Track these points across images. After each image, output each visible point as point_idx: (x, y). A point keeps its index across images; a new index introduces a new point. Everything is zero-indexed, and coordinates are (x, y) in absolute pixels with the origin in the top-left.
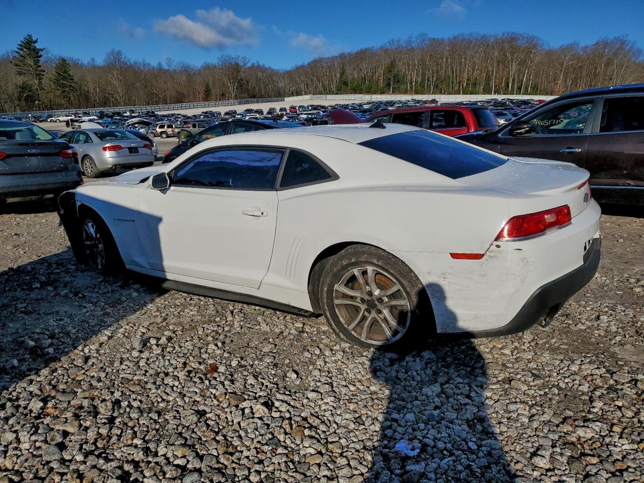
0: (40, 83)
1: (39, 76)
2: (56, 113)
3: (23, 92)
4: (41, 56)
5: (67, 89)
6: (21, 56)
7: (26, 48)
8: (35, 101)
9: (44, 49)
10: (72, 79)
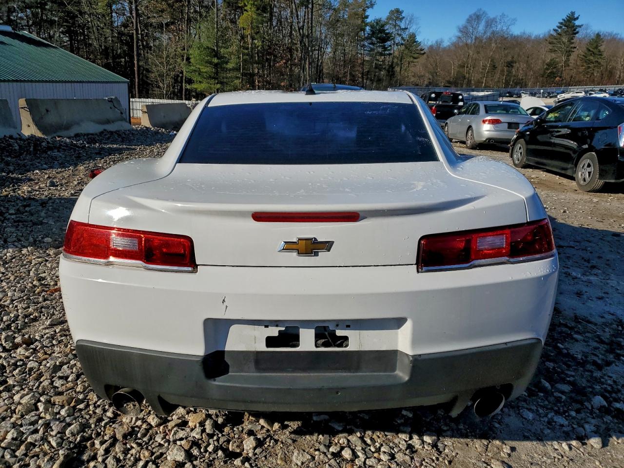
0: (568, 60)
1: (569, 53)
2: (571, 90)
3: (547, 69)
4: (577, 33)
5: (591, 65)
6: (559, 34)
7: (565, 26)
8: (556, 77)
9: (582, 25)
10: (601, 55)
